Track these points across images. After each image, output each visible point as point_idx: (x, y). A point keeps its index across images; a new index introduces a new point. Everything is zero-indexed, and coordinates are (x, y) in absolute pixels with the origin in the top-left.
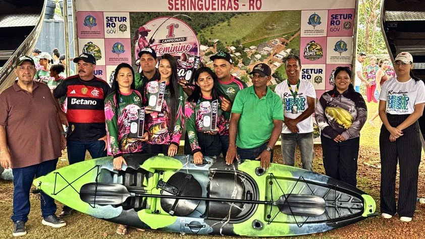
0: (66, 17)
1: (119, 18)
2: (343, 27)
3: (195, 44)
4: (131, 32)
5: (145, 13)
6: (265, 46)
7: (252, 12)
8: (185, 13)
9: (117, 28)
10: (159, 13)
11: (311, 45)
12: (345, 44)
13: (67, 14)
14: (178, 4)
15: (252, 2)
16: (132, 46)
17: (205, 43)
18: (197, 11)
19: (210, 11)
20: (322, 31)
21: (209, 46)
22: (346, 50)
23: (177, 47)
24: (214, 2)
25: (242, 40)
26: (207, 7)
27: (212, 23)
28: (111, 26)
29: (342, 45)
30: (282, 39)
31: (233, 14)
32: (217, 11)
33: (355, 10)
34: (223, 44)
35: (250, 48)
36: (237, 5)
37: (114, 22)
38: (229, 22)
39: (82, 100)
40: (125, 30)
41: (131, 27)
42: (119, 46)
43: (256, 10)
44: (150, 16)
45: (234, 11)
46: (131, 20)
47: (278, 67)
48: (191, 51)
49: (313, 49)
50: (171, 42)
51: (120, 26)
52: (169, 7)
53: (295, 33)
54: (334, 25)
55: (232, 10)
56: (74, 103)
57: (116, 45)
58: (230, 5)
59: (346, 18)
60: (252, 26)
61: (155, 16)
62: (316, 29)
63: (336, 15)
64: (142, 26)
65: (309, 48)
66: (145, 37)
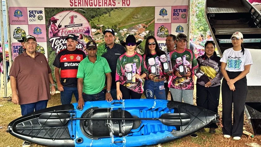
1: (37, 11)
2: (181, 17)
3: (88, 28)
4: (46, 20)
5: (55, 8)
6: (133, 29)
7: (124, 8)
8: (81, 8)
9: (36, 18)
10: (64, 8)
11: (162, 28)
12: (182, 28)
13: (2, 9)
14: (76, 2)
15: (124, 1)
16: (46, 29)
17: (94, 27)
18: (89, 7)
19: (97, 7)
20: (168, 20)
21: (97, 29)
22: (183, 31)
23: (76, 30)
24: (100, 1)
25: (118, 25)
26: (96, 4)
27: (99, 14)
28: (32, 16)
29: (181, 28)
30: (143, 24)
31: (112, 9)
32: (102, 7)
33: (188, 6)
35: (123, 30)
36: (114, 3)
37: (34, 14)
38: (109, 14)
40: (41, 19)
41: (46, 17)
42: (38, 30)
43: (126, 6)
44: (58, 10)
45: (113, 7)
46: (46, 13)
48: (86, 32)
49: (163, 31)
50: (72, 27)
51: (38, 17)
52: (70, 5)
53: (152, 21)
54: (175, 16)
55: (111, 6)
57: (36, 29)
58: (110, 3)
59: (183, 12)
60: (124, 16)
61: (61, 10)
62: (164, 18)
63: (177, 9)
64: (53, 16)
65: (160, 30)
66: (55, 24)
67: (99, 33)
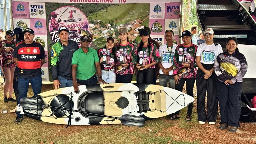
0: (5, 5)
1: (38, 6)
2: (174, 13)
3: (86, 23)
4: (46, 15)
5: (55, 3)
6: (129, 25)
7: (121, 4)
8: (80, 4)
9: (37, 12)
10: (64, 3)
11: (156, 23)
12: (175, 24)
13: (6, 3)
16: (47, 23)
17: (92, 22)
18: (87, 2)
19: (95, 2)
20: (162, 16)
21: (94, 24)
22: (176, 27)
23: (75, 24)
25: (114, 20)
28: (33, 11)
30: (139, 20)
31: (109, 5)
32: (99, 3)
33: (181, 3)
34: (103, 23)
35: (119, 26)
37: (36, 8)
38: (107, 10)
39: (28, 56)
40: (42, 14)
41: (46, 12)
42: (39, 24)
43: (123, 3)
44: (58, 5)
45: (110, 3)
46: (46, 7)
47: (136, 36)
48: (83, 27)
49: (157, 26)
51: (39, 11)
53: (146, 17)
54: (169, 12)
55: (109, 2)
56: (23, 58)
57: (37, 23)
59: (176, 8)
60: (121, 12)
61: (61, 5)
62: (158, 14)
63: (170, 6)
64: (53, 11)
65: (154, 25)
66: (55, 18)
67: (97, 29)
